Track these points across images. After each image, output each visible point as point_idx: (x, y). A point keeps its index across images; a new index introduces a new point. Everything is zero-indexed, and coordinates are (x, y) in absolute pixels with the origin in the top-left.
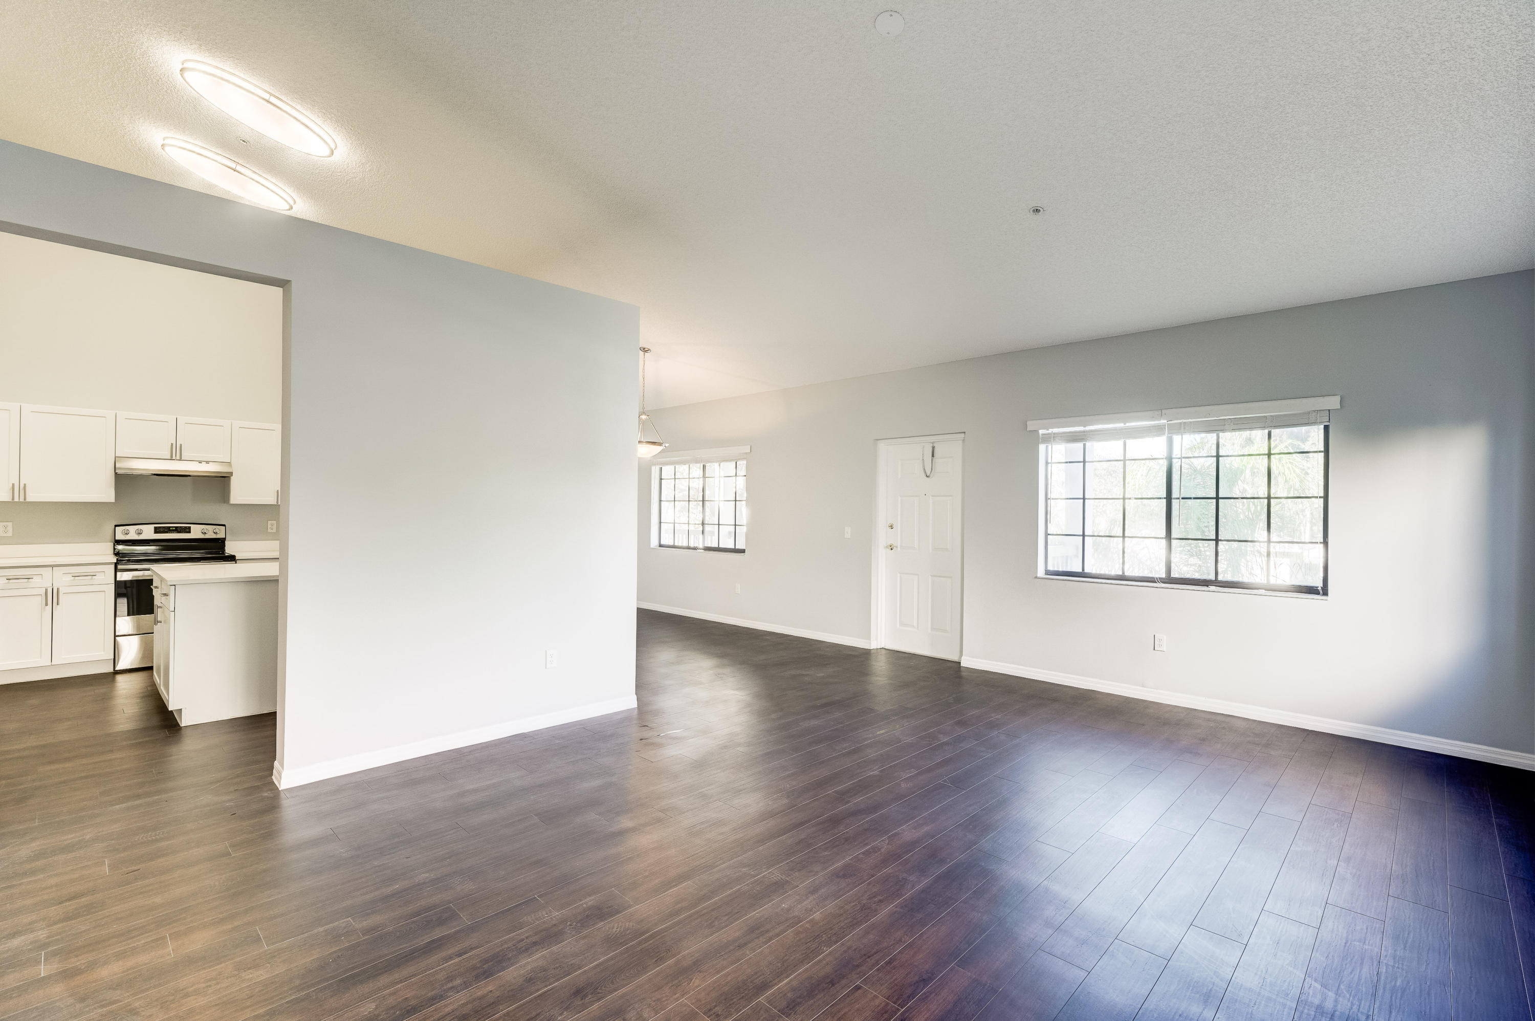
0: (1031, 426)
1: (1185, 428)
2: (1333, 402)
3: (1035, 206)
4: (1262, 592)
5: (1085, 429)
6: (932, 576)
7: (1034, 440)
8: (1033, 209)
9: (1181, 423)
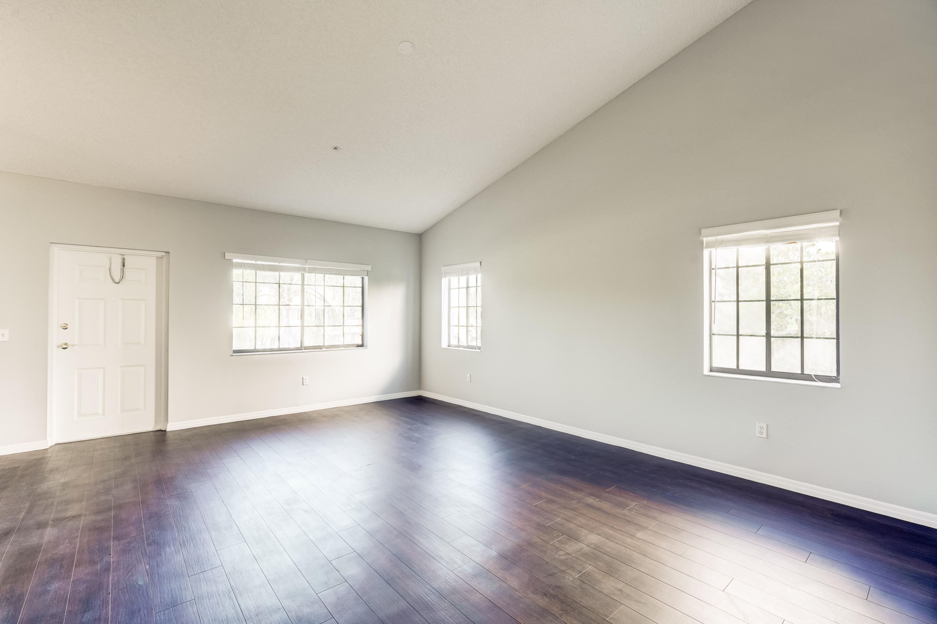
0: (228, 256)
1: (316, 271)
2: (369, 268)
3: (338, 146)
4: (343, 348)
5: (256, 262)
6: (121, 367)
7: (231, 264)
8: (334, 147)
9: (314, 268)
